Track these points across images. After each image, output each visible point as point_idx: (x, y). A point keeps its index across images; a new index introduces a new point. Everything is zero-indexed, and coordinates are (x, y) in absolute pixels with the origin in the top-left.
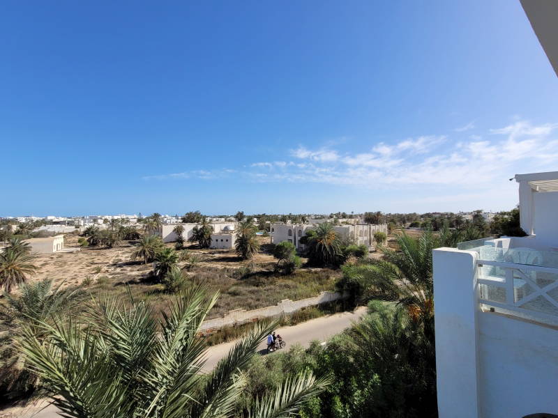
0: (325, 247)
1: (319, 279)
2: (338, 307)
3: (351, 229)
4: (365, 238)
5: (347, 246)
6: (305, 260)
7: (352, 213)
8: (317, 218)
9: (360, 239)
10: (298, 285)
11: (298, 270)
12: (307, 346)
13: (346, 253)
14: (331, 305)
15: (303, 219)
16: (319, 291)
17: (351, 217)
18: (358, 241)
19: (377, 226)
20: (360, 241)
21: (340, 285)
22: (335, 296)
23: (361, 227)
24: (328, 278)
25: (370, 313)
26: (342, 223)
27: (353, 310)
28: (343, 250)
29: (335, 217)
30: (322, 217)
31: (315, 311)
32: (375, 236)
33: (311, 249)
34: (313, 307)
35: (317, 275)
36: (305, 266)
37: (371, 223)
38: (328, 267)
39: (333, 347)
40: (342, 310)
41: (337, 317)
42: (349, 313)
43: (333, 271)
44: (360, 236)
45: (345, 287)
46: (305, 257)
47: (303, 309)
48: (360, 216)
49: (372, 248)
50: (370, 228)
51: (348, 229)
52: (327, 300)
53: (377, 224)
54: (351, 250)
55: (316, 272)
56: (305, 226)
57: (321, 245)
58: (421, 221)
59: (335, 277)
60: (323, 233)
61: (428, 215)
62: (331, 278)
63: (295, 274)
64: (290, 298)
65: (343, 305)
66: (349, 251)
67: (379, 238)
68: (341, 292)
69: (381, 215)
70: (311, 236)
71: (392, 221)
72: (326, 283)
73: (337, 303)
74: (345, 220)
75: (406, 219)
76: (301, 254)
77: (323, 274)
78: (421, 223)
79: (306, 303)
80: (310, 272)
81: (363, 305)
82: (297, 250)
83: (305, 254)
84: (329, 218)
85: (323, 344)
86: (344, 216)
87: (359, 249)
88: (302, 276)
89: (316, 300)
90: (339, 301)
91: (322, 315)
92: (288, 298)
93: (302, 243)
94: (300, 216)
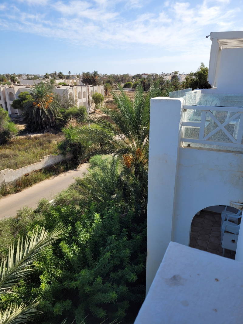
0: (43, 111)
1: (41, 144)
2: (62, 168)
3: (70, 90)
4: (85, 100)
5: (67, 109)
6: (22, 127)
7: (70, 73)
8: (30, 78)
9: (79, 101)
10: (18, 153)
11: (15, 138)
12: (36, 207)
13: (66, 116)
14: (55, 167)
15: (13, 79)
16: (41, 156)
17: (68, 77)
18: (78, 103)
19: (95, 87)
20: (80, 103)
21: (62, 147)
22: (59, 158)
23: (79, 89)
24: (50, 142)
25: (91, 168)
26: (60, 84)
27: (76, 168)
28: (62, 113)
29: (50, 77)
30: (36, 77)
31: (40, 175)
32: (93, 98)
33: (27, 114)
34: (37, 171)
35: (38, 141)
36: (22, 133)
37: (90, 84)
38: (48, 131)
39: (61, 202)
40: (66, 170)
41: (62, 176)
42: (73, 171)
43: (54, 135)
44: (79, 98)
45: (68, 148)
46: (21, 123)
47: (26, 175)
48: (78, 76)
49: (91, 110)
50: (88, 90)
51: (66, 91)
52: (51, 162)
53: (95, 85)
54: (71, 113)
55: (36, 138)
56: (16, 89)
57: (38, 109)
58: (133, 82)
59: (56, 141)
60: (39, 96)
61: (139, 76)
62: (53, 142)
63: (12, 143)
64: (9, 167)
65: (66, 165)
66: (68, 114)
67: (97, 99)
68: (64, 154)
69: (98, 75)
70: (25, 99)
71: (109, 82)
72: (48, 148)
73: (61, 164)
74: (62, 81)
75: (120, 79)
76: (16, 120)
77: (44, 139)
78: (133, 84)
79: (29, 169)
80: (29, 138)
81: (85, 162)
82: (10, 116)
83: (21, 120)
84: (44, 79)
85: (51, 201)
86: (61, 76)
87: (79, 112)
88: (20, 144)
89: (39, 165)
90: (64, 162)
91: (47, 177)
92: (8, 167)
93: (16, 108)
94: (8, 75)
